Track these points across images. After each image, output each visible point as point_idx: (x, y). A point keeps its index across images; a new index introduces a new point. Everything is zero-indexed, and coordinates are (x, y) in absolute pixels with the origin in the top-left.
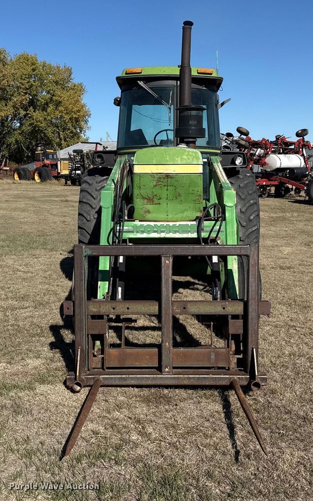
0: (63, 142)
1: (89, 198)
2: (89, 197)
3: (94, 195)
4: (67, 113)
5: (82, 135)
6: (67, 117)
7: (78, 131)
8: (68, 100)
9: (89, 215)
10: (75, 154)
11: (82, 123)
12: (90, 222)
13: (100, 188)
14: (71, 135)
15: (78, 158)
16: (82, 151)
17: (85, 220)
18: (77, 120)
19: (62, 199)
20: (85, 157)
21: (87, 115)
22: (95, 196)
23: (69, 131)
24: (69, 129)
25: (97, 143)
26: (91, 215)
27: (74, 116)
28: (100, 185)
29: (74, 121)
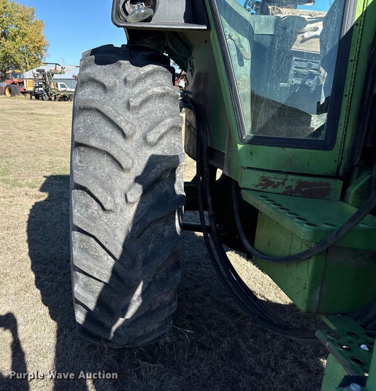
0: (28, 66)
1: (108, 135)
2: (108, 131)
3: (123, 125)
4: (31, 43)
5: (43, 60)
6: (31, 46)
7: (40, 58)
8: (31, 33)
9: (110, 191)
10: (38, 73)
11: (43, 51)
12: (111, 215)
13: (140, 100)
14: (34, 60)
15: (41, 77)
16: (43, 71)
17: (95, 205)
18: (39, 48)
19: (28, 112)
20: (46, 75)
21: (46, 45)
22: (126, 129)
23: (33, 57)
24: (33, 56)
25: (56, 64)
26: (118, 193)
27: (37, 45)
28: (137, 90)
29: (36, 49)
